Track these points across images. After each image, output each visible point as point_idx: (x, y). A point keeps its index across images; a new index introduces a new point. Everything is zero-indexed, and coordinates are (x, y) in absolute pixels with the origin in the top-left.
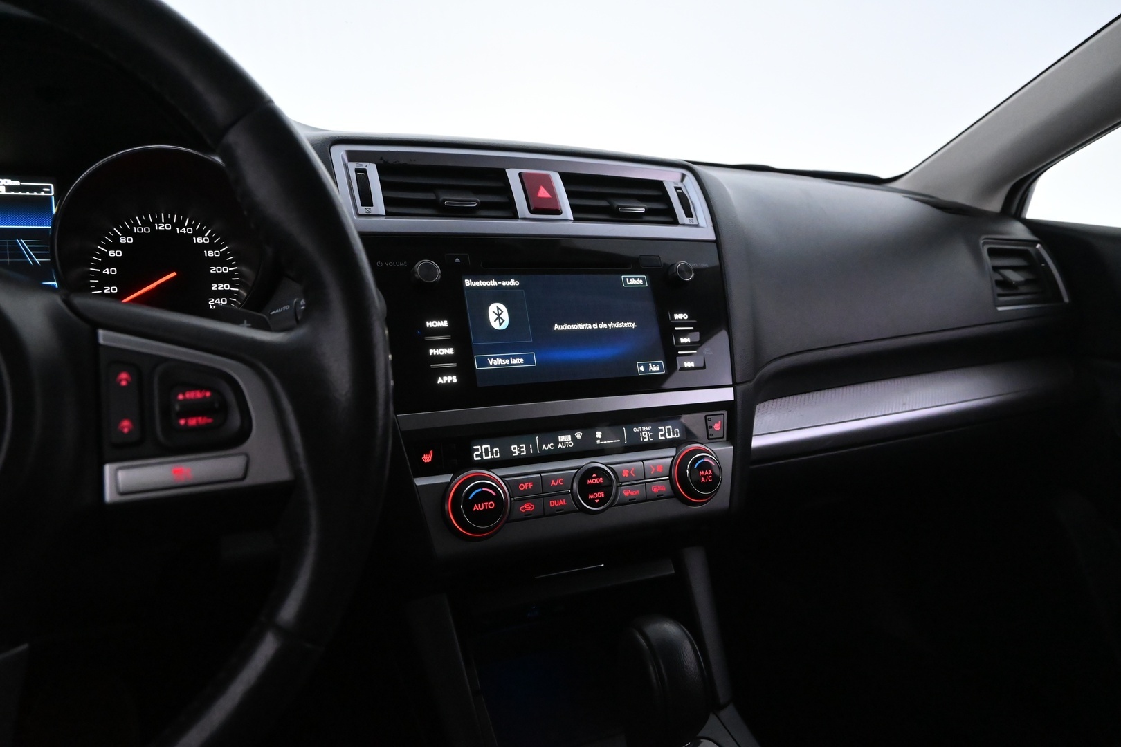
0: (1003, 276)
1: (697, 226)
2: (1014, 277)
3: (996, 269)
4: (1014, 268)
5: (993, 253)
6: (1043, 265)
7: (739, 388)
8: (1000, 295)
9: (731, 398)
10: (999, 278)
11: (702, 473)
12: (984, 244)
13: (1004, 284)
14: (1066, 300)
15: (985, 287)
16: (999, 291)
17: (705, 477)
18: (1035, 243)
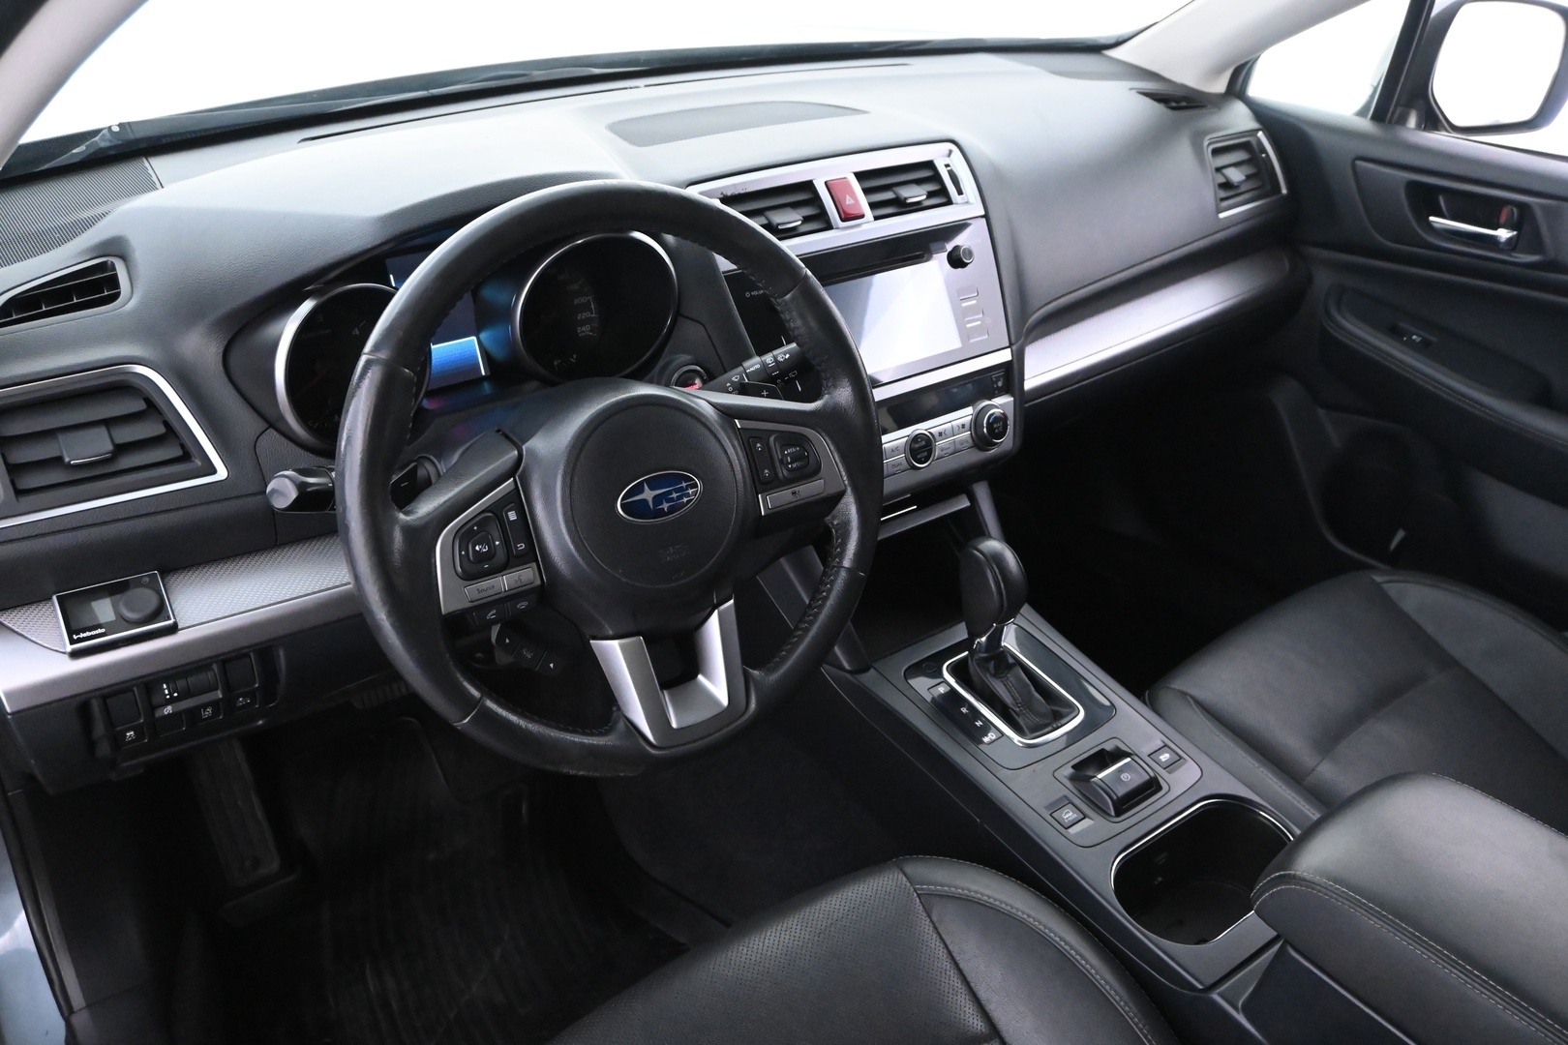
0: (1225, 176)
1: (967, 202)
2: (1236, 175)
3: (1218, 170)
4: (1236, 165)
5: (1216, 152)
6: (1264, 155)
7: (1014, 347)
8: (1223, 199)
9: (1009, 358)
10: (1222, 180)
11: (995, 426)
12: (1209, 144)
13: (1227, 185)
14: (1284, 191)
15: (1209, 194)
16: (1222, 194)
17: (998, 428)
18: (1257, 130)
